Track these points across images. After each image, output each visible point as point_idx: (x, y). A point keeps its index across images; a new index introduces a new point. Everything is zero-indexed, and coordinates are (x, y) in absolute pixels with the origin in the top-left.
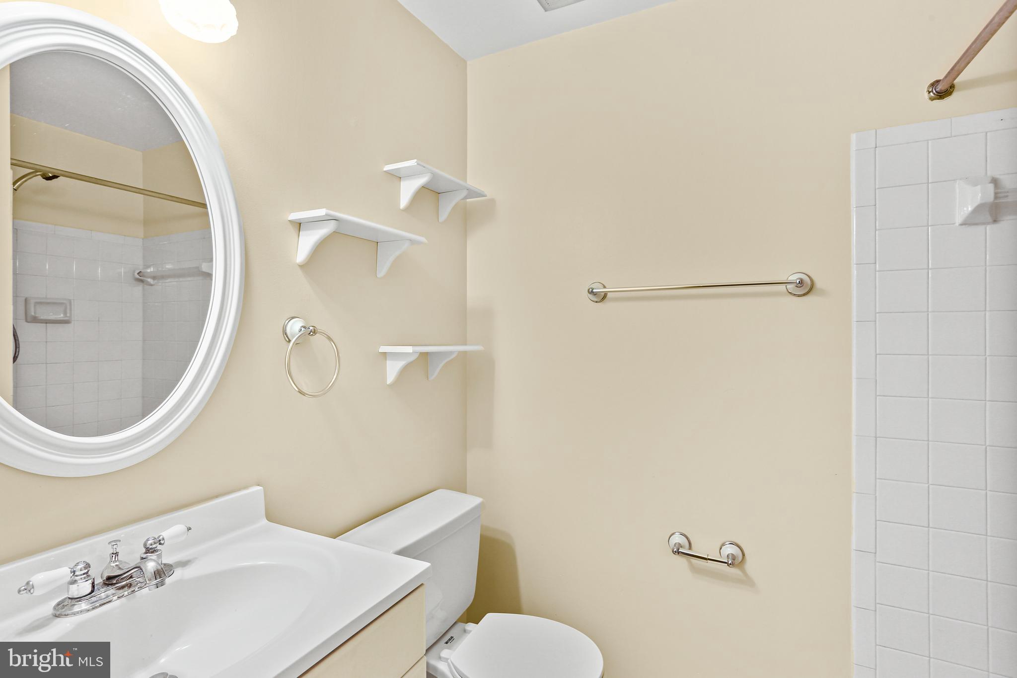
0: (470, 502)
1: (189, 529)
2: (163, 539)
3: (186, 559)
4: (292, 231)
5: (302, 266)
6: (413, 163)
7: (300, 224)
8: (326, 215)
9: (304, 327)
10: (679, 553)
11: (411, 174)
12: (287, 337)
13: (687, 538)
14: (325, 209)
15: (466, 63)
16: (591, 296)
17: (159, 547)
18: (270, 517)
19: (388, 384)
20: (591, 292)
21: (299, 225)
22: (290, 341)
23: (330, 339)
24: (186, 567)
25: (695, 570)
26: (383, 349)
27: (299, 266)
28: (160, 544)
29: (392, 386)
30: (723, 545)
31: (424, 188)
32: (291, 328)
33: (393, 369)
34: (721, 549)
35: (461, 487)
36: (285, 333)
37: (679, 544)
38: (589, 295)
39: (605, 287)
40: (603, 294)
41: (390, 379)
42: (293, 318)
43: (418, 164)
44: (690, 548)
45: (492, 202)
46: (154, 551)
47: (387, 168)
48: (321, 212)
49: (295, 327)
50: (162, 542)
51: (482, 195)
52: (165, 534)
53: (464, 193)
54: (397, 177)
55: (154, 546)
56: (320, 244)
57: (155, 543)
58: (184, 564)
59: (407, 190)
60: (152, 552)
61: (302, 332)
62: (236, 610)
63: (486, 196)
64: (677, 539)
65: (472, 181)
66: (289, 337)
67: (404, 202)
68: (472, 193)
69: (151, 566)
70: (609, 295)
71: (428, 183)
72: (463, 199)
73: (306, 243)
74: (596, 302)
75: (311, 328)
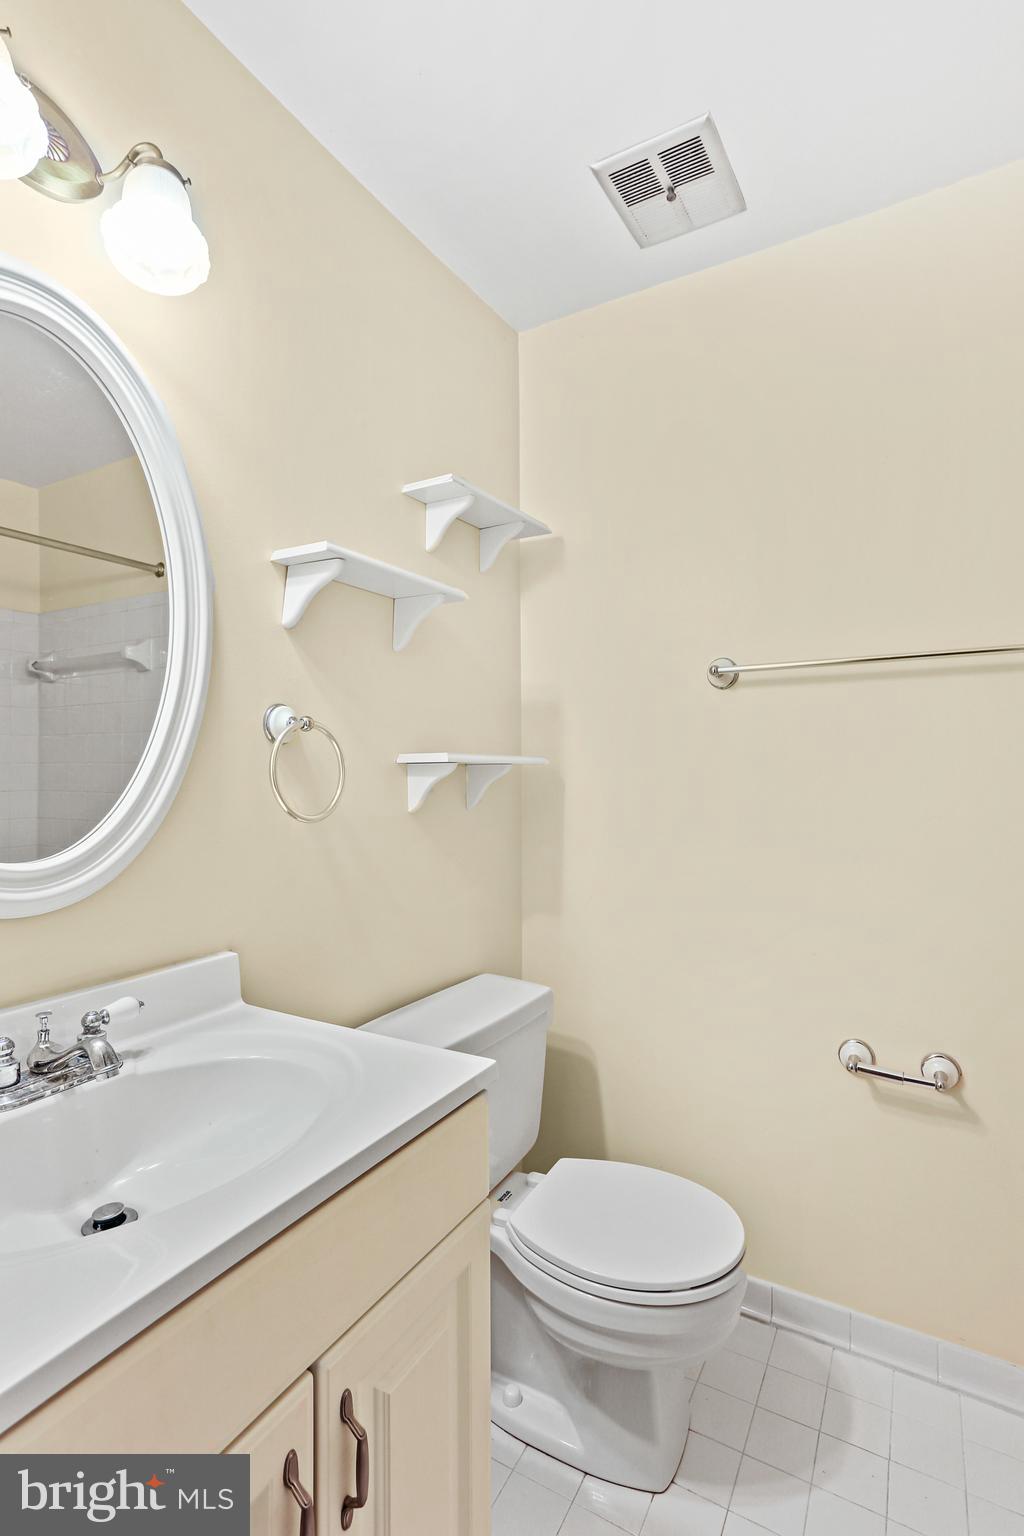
0: (528, 993)
1: (142, 1004)
2: (108, 1015)
3: (135, 1049)
4: (276, 575)
5: (292, 629)
6: (447, 478)
7: (287, 567)
8: (329, 550)
9: (294, 719)
10: (856, 1070)
11: (442, 497)
12: (270, 733)
13: (869, 1048)
14: (325, 542)
15: (517, 335)
16: (713, 679)
17: (103, 1027)
18: (247, 998)
19: (410, 810)
20: (715, 672)
21: (286, 569)
22: (273, 740)
23: (330, 736)
24: (140, 1058)
25: (880, 1097)
26: (403, 758)
27: (286, 629)
28: (104, 1022)
29: (415, 814)
30: (926, 1059)
31: (459, 519)
32: (276, 720)
33: (417, 788)
34: (923, 1065)
35: (514, 972)
36: (266, 727)
37: (857, 1057)
38: (711, 677)
39: (734, 664)
40: (732, 675)
41: (413, 803)
42: (277, 706)
43: (454, 480)
44: (873, 1061)
45: (559, 541)
46: (96, 1031)
47: (407, 488)
48: (321, 547)
49: (281, 718)
50: (106, 1019)
51: (544, 531)
52: (111, 1008)
53: (519, 528)
54: (420, 501)
55: (96, 1024)
56: (315, 597)
57: (97, 1020)
58: (136, 1054)
59: (436, 521)
60: (94, 1033)
61: (291, 726)
62: (210, 1124)
63: (548, 532)
64: (852, 1049)
65: (529, 508)
66: (273, 733)
67: (431, 539)
68: (532, 528)
69: (97, 1047)
70: (742, 676)
71: (466, 513)
72: (515, 538)
73: (297, 594)
74: (722, 688)
75: (305, 719)
